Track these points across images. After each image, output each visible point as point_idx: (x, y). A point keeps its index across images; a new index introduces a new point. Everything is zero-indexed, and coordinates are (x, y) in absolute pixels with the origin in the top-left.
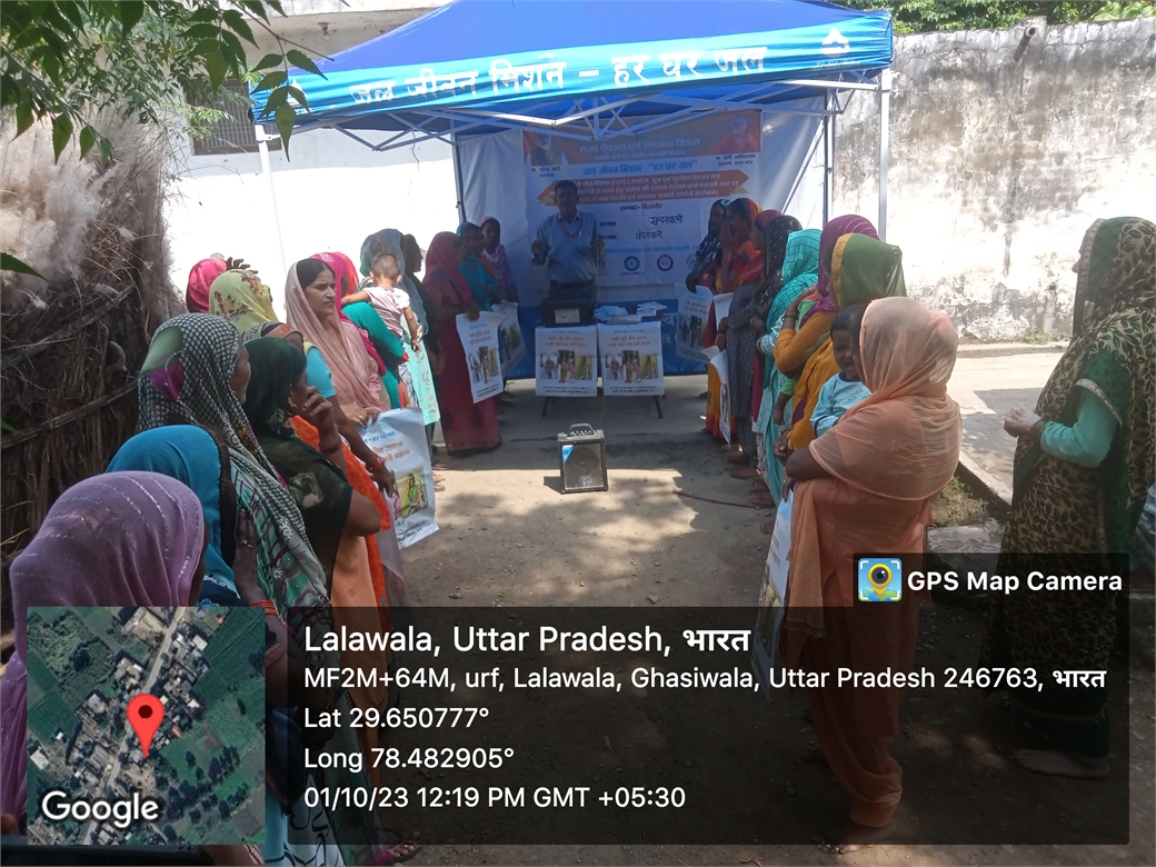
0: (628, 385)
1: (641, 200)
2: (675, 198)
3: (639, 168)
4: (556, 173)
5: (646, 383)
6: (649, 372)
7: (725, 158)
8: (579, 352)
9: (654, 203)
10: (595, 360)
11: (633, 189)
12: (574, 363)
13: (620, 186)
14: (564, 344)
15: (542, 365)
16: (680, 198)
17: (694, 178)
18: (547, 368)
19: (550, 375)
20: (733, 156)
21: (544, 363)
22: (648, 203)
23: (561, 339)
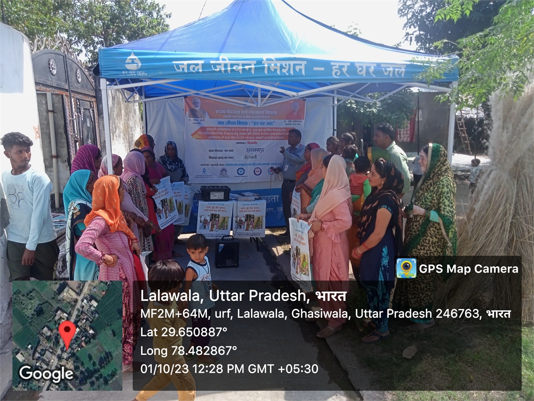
0: (247, 232)
1: (246, 139)
2: (264, 139)
3: (246, 123)
4: (202, 122)
5: (256, 231)
6: (258, 226)
7: (289, 121)
8: (222, 215)
9: (253, 141)
10: (231, 219)
11: (243, 134)
12: (218, 220)
13: (236, 131)
14: (215, 211)
15: (201, 222)
16: (266, 139)
17: (274, 130)
18: (204, 223)
19: (205, 227)
20: (292, 121)
21: (203, 221)
22: (251, 141)
23: (213, 208)
